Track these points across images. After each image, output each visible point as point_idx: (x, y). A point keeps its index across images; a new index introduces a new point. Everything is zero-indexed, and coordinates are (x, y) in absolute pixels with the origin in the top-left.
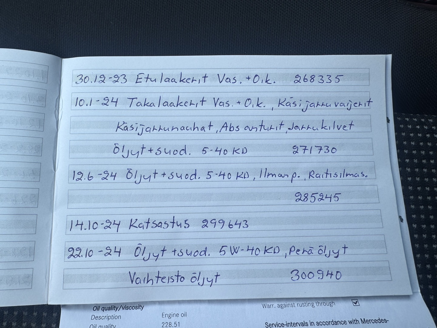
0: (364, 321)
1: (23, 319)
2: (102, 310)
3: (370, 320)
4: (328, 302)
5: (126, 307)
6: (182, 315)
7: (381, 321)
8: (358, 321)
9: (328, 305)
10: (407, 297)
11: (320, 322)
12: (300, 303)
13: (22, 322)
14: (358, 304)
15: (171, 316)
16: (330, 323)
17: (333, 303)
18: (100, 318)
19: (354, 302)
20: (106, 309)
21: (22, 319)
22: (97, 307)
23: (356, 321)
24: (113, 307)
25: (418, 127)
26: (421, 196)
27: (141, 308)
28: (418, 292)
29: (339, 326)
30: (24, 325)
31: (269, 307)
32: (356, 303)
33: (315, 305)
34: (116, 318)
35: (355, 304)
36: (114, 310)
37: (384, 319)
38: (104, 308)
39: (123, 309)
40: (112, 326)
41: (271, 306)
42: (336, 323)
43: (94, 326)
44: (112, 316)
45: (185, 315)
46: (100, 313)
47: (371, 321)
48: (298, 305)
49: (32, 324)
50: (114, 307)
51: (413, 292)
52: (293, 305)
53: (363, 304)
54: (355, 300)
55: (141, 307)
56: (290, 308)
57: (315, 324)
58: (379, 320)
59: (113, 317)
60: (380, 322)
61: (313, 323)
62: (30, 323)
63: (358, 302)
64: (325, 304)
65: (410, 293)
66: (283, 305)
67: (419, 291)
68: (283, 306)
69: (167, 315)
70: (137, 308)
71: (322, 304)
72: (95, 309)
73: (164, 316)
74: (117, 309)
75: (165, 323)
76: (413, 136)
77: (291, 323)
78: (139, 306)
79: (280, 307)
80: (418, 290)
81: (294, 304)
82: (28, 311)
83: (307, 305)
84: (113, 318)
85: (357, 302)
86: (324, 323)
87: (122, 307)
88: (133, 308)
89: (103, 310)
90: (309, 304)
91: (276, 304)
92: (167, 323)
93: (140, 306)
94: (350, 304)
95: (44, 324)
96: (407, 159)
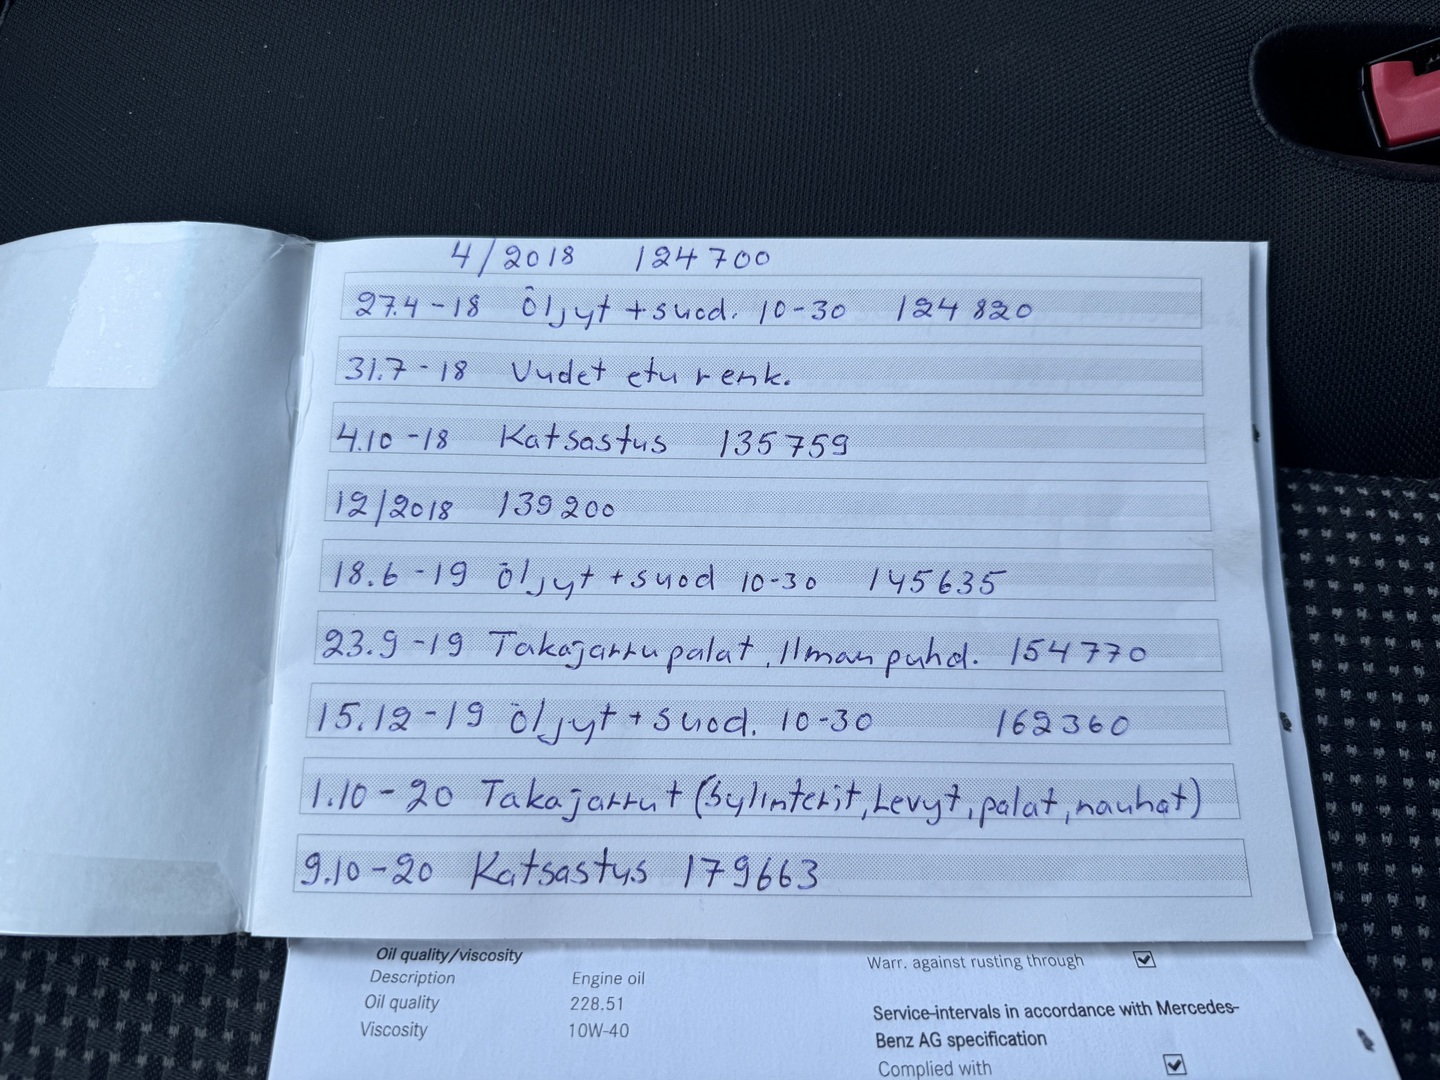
0: (1165, 1008)
1: (194, 1050)
2: (402, 958)
3: (1183, 1006)
4: (1063, 957)
5: (471, 952)
6: (632, 980)
7: (1215, 1008)
8: (1149, 1007)
9: (1062, 963)
10: (1298, 946)
11: (1035, 1009)
12: (981, 957)
13: (190, 1058)
14: (1150, 963)
15: (599, 982)
16: (1066, 1011)
17: (1079, 960)
18: (396, 979)
19: (1140, 960)
20: (414, 957)
21: (191, 1048)
22: (387, 950)
23: (1144, 1007)
24: (433, 951)
25: (1371, 513)
26: (1379, 721)
27: (514, 957)
28: (1331, 935)
29: (1092, 1019)
30: (197, 1065)
31: (888, 965)
32: (1144, 962)
33: (1024, 961)
34: (441, 980)
35: (1141, 964)
36: (437, 959)
37: (1226, 1005)
38: (408, 953)
39: (463, 959)
40: (428, 999)
41: (896, 964)
42: (1084, 1010)
43: (378, 997)
44: (430, 975)
45: (640, 979)
46: (395, 966)
47: (1186, 1008)
48: (976, 963)
49: (218, 1064)
50: (438, 952)
51: (1314, 935)
52: (960, 962)
53: (1164, 961)
54: (1143, 952)
55: (513, 955)
56: (950, 971)
57: (1022, 1013)
58: (1212, 1005)
59: (432, 978)
60: (1214, 1012)
61: (1014, 1012)
62: (214, 1063)
63: (1151, 959)
64: (1053, 962)
65: (1306, 934)
66: (930, 963)
67: (1334, 931)
68: (929, 965)
69: (586, 979)
70: (501, 957)
71: (1046, 961)
72: (382, 955)
73: (580, 981)
74: (444, 959)
75: (580, 999)
76: (1356, 541)
77: (951, 1010)
78: (508, 951)
79: (924, 966)
80: (1331, 929)
81: (962, 960)
82: (208, 1028)
83: (999, 964)
84: (432, 980)
85: (1148, 958)
86: (1047, 1011)
87: (458, 954)
88: (492, 957)
89: (406, 959)
90: (1008, 961)
91: (908, 958)
92: (585, 1000)
93: (511, 953)
94: (1129, 961)
95: (252, 1065)
96: (1337, 608)
